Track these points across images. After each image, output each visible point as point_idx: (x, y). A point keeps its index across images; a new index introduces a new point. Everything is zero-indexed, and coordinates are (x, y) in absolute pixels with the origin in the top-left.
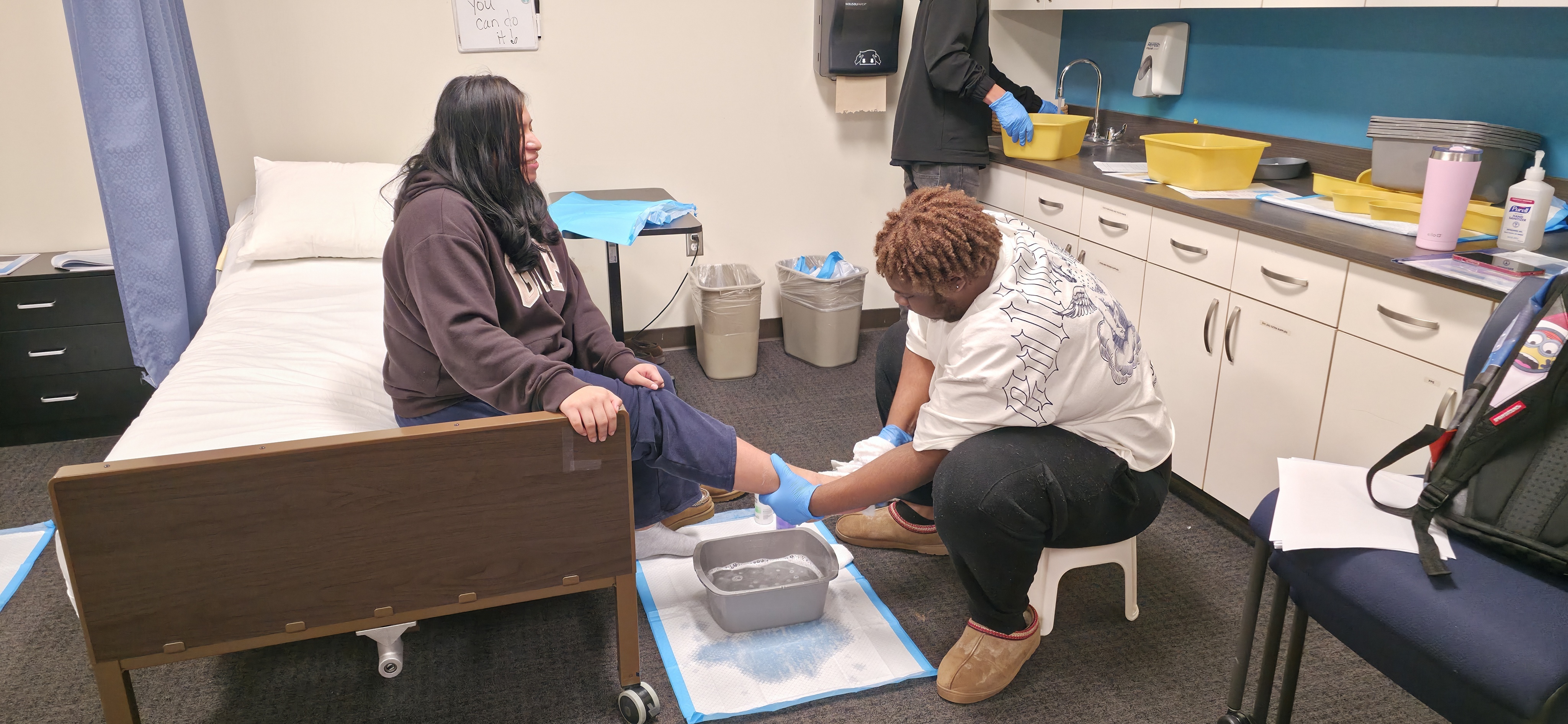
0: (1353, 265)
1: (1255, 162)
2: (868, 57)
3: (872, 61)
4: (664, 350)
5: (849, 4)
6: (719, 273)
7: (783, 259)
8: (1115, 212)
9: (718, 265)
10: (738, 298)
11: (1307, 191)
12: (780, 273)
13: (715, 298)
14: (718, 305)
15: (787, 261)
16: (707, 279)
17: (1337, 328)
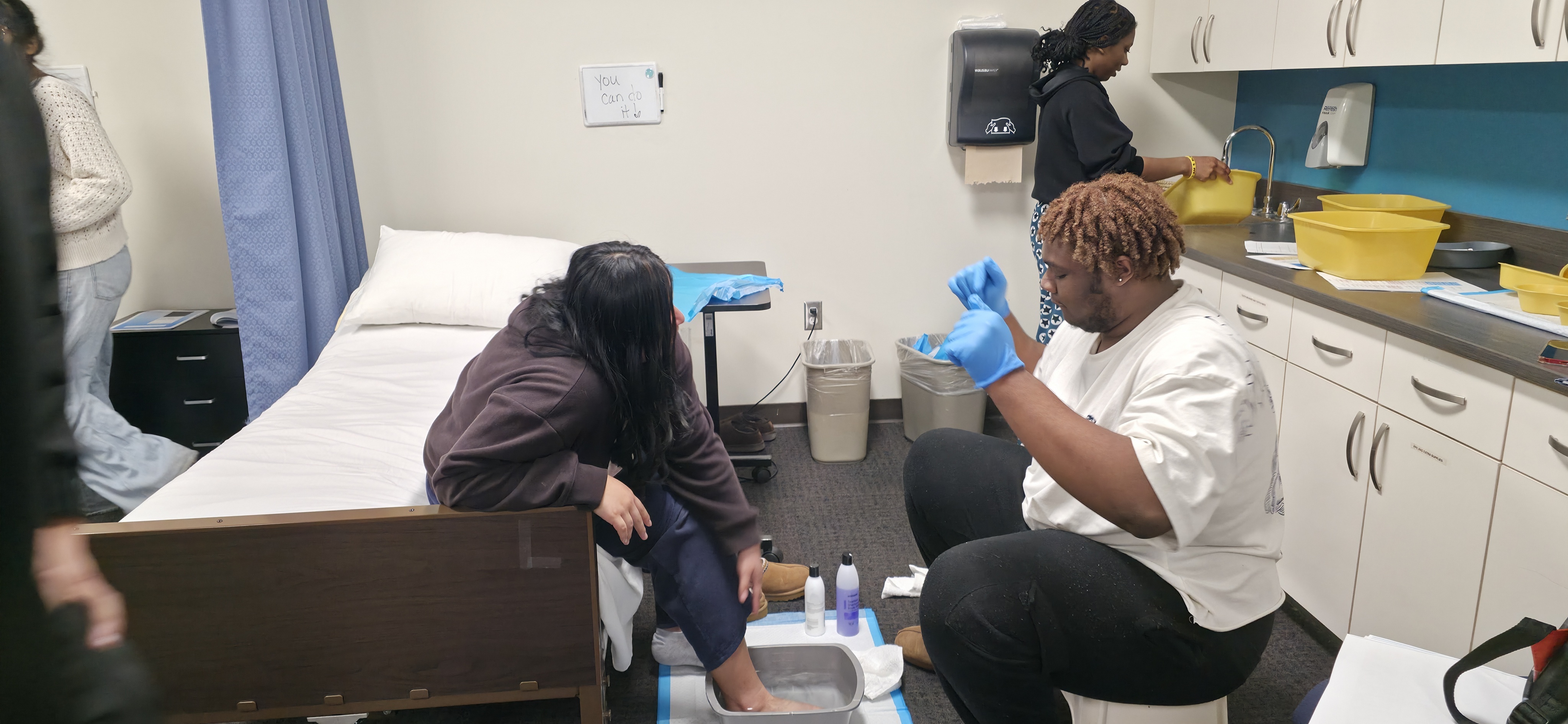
0: (1519, 382)
1: (1431, 245)
2: (1001, 125)
3: (1005, 129)
4: (776, 426)
5: (979, 71)
6: (835, 348)
7: (906, 336)
8: (1254, 301)
9: (834, 340)
10: (844, 376)
11: (1492, 284)
12: (898, 351)
13: (821, 376)
14: (822, 383)
15: (909, 339)
16: (821, 355)
17: (1501, 461)
